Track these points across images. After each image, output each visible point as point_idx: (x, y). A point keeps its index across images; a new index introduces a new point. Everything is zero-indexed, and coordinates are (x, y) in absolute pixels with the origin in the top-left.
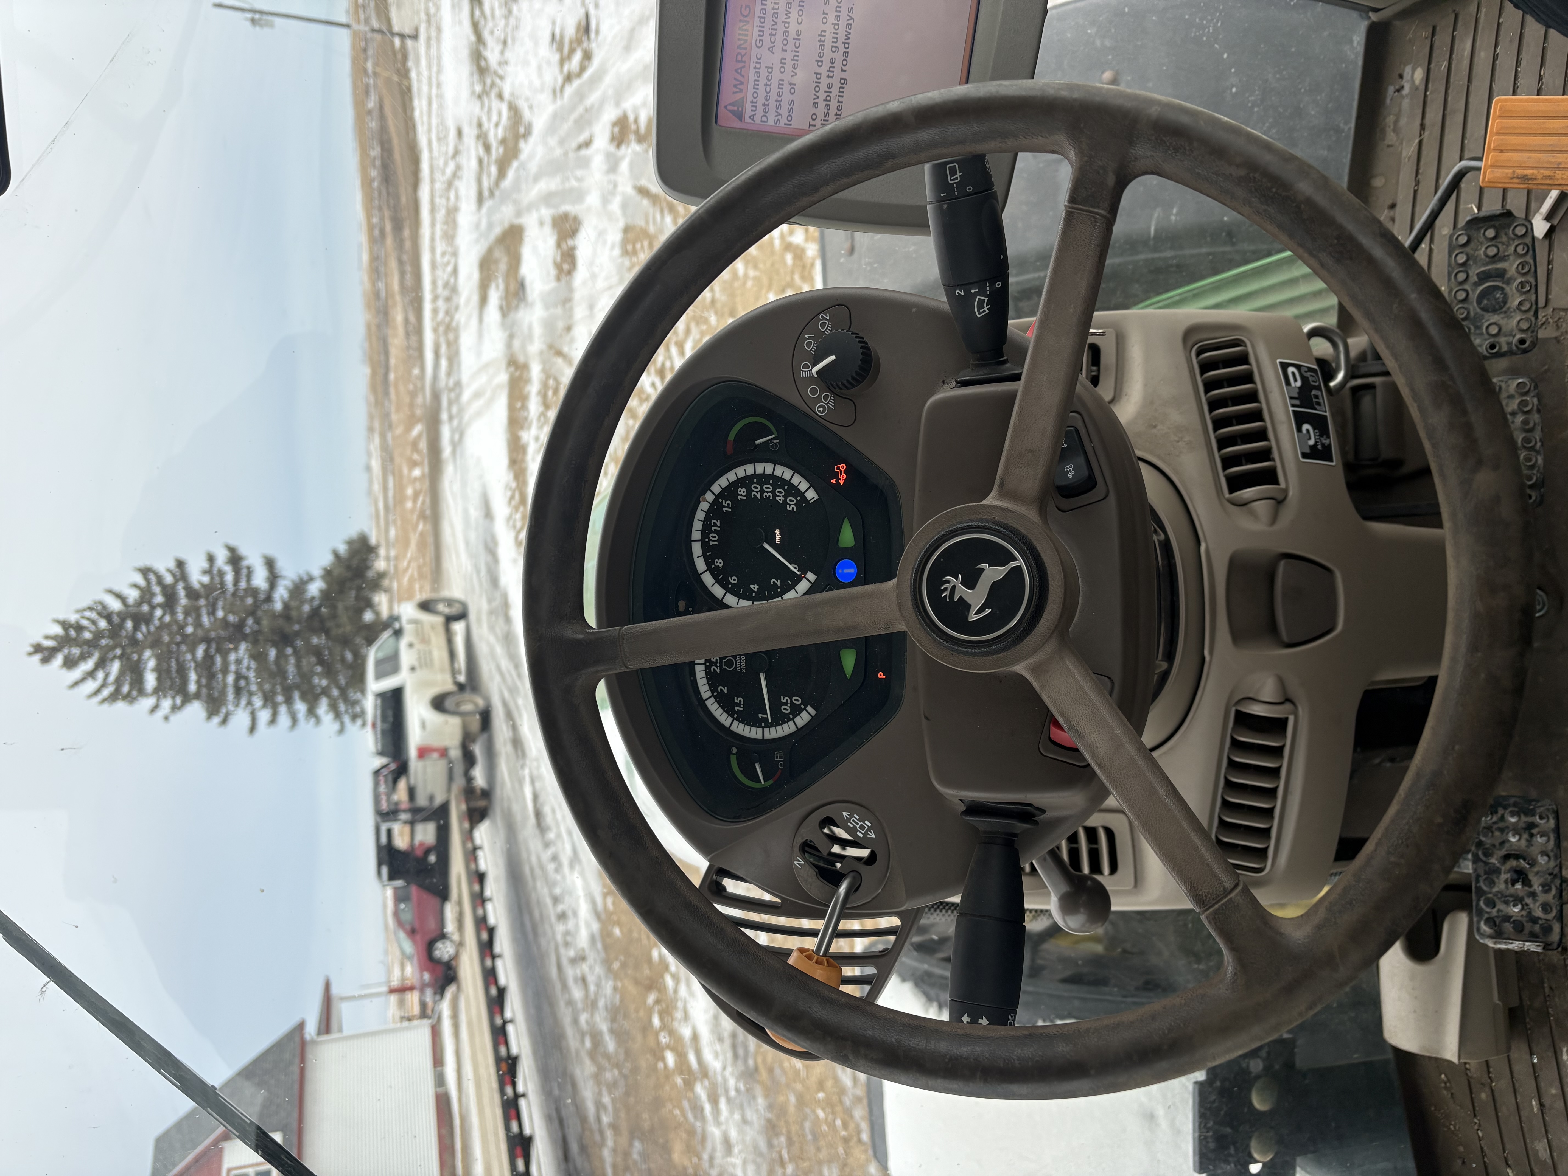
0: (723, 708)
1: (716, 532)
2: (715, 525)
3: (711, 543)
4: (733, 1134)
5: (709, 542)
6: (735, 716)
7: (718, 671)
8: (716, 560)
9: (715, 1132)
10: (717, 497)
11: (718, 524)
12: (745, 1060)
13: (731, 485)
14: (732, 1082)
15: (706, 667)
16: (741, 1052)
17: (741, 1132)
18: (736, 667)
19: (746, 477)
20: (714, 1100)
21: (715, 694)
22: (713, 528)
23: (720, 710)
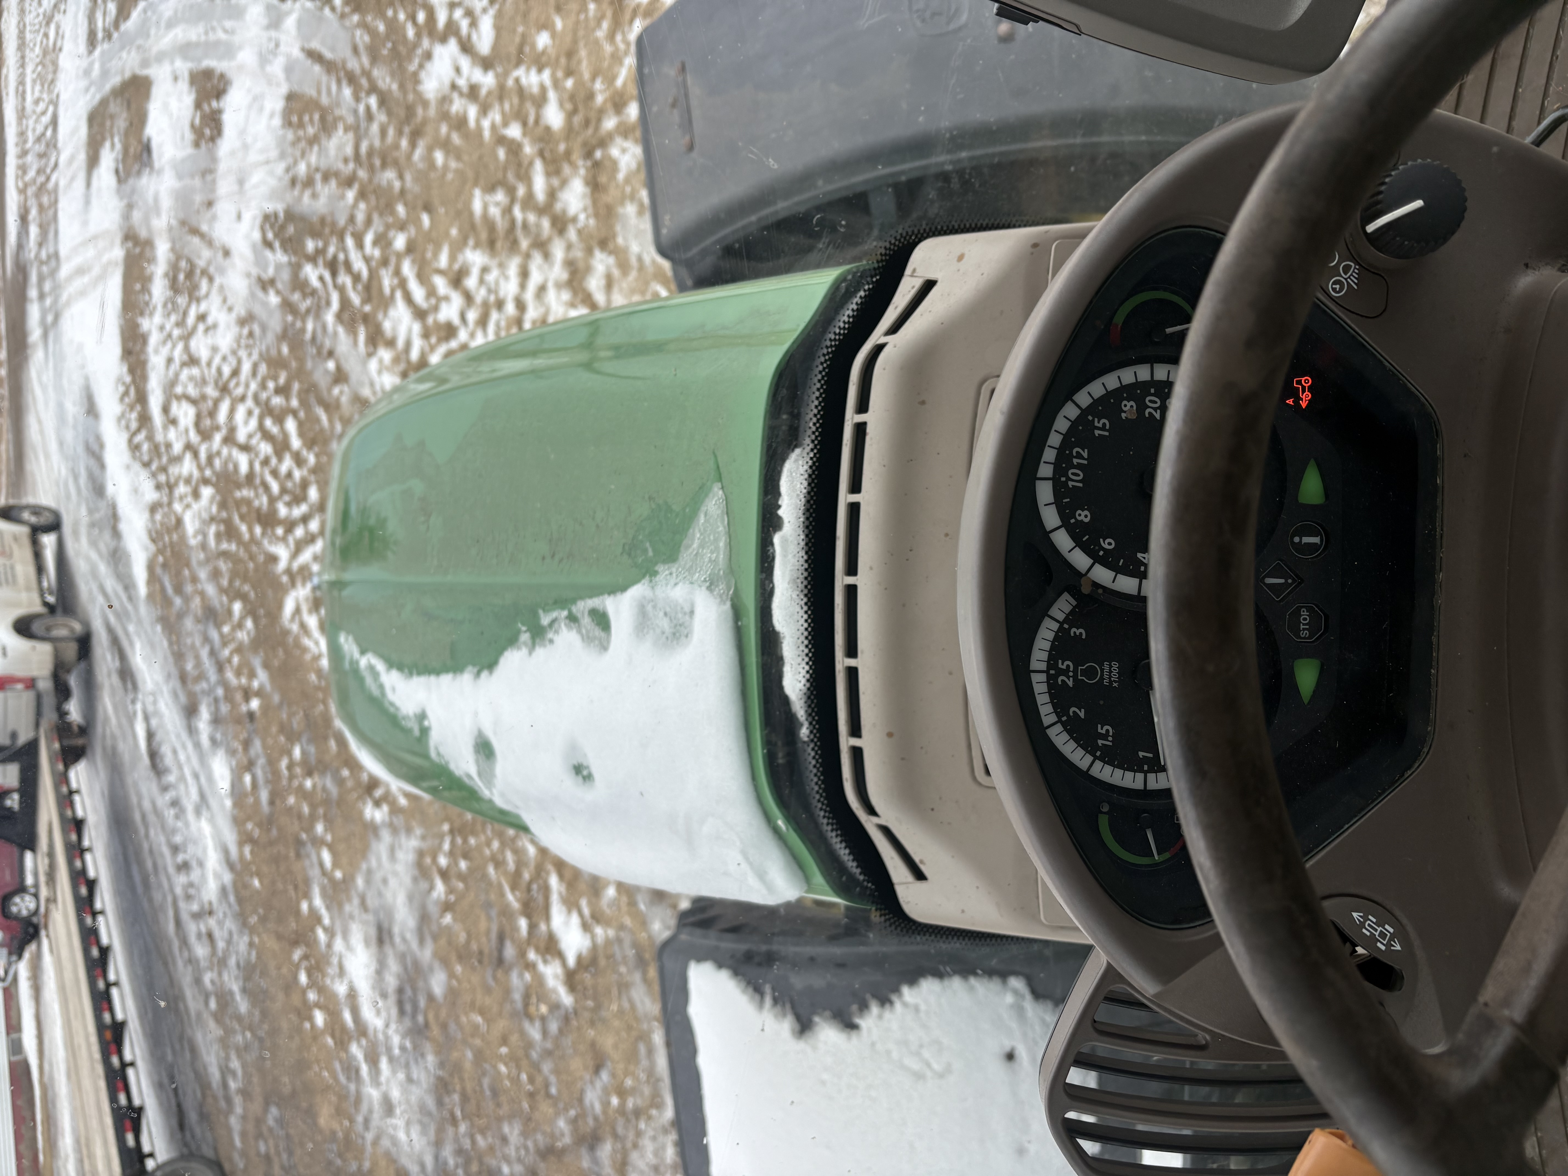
0: (1076, 741)
1: (1079, 466)
2: (1079, 456)
3: (1071, 484)
4: (396, 1094)
5: (1066, 482)
6: (1098, 754)
7: (1070, 683)
8: (1079, 512)
9: (373, 1093)
10: (1085, 412)
11: (1085, 455)
12: (414, 1016)
13: (1109, 394)
14: (396, 1040)
15: (1049, 677)
16: (408, 1008)
17: (405, 1091)
18: (1102, 678)
19: (1137, 385)
20: (373, 1060)
21: (1064, 719)
22: (1075, 461)
23: (1072, 745)
